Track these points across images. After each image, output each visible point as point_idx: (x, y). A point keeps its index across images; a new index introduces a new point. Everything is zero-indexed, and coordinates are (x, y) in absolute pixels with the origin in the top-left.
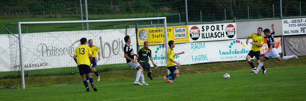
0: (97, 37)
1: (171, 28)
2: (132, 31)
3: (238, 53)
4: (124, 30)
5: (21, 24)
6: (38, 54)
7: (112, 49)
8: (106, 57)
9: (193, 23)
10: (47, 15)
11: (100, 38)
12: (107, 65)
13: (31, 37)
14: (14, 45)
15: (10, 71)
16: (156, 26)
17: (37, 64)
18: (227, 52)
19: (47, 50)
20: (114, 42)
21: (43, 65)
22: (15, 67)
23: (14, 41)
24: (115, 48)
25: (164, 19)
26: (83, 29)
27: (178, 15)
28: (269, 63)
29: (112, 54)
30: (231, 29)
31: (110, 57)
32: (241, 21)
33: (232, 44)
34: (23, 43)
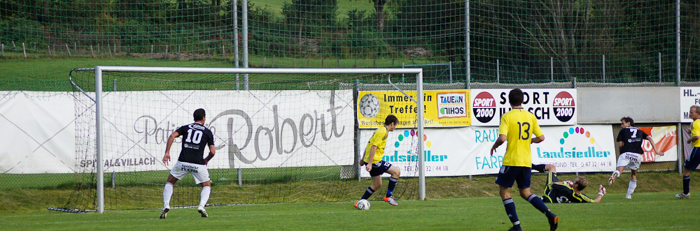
0: (268, 105)
1: (433, 93)
2: (346, 95)
3: (579, 155)
4: (328, 93)
5: (103, 71)
6: (137, 137)
7: (298, 134)
8: (285, 151)
9: (482, 84)
10: (159, 55)
11: (275, 108)
12: (287, 169)
13: (122, 99)
14: (84, 117)
15: (72, 172)
16: (399, 86)
17: (133, 161)
18: (555, 153)
19: (156, 130)
20: (304, 117)
21: (147, 161)
22: (84, 164)
23: (85, 106)
24: (306, 131)
25: (418, 73)
26: (238, 86)
27: (448, 66)
28: (648, 182)
29: (299, 144)
30: (566, 101)
31: (294, 151)
32: (588, 86)
33: (566, 135)
34: (104, 112)
